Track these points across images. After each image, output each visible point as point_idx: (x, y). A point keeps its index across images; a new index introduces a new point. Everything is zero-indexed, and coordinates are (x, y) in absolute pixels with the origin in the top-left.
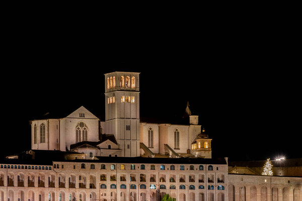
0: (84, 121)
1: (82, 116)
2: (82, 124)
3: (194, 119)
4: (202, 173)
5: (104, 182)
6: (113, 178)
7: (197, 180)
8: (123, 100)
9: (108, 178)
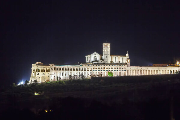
0: (96, 55)
1: (95, 54)
2: (95, 56)
3: (127, 55)
4: (120, 67)
5: (94, 69)
6: (96, 69)
7: (119, 69)
8: (105, 50)
9: (95, 68)
